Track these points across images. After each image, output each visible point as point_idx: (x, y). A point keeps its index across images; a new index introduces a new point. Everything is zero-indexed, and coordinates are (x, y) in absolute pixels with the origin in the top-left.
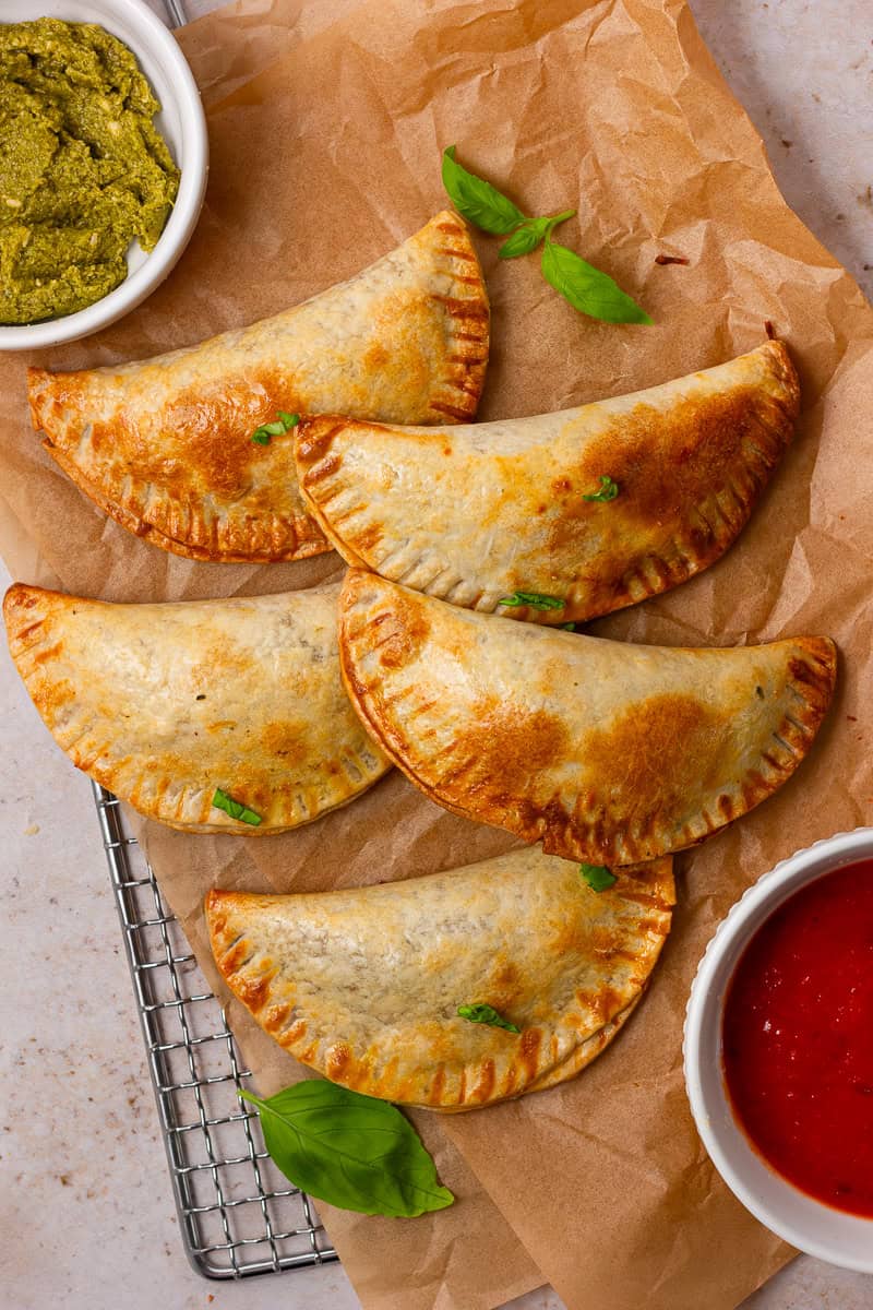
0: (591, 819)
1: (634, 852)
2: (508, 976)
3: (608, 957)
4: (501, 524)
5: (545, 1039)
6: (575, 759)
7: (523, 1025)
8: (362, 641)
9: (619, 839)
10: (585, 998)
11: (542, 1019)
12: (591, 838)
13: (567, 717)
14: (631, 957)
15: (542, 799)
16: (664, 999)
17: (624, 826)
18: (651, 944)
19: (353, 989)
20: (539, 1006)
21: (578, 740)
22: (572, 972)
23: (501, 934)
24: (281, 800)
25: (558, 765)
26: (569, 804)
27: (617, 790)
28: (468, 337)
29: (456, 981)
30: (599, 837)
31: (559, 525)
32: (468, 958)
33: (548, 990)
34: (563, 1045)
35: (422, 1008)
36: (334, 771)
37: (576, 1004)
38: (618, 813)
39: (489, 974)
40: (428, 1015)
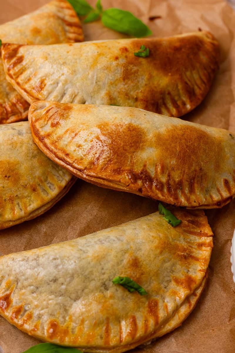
0: (164, 180)
1: (188, 199)
2: (135, 263)
3: (185, 258)
4: (99, 66)
5: (160, 304)
6: (151, 146)
7: (147, 295)
8: (41, 121)
9: (179, 193)
10: (177, 281)
11: (157, 293)
12: (165, 190)
13: (143, 126)
14: (197, 259)
15: (138, 169)
16: (218, 286)
17: (180, 184)
18: (205, 253)
19: (55, 280)
20: (154, 285)
21: (150, 136)
22: (168, 265)
23: (128, 243)
24: (9, 206)
25: (143, 149)
26: (152, 171)
27: (174, 162)
28: (74, 33)
29: (109, 266)
30: (169, 189)
31: (125, 66)
32: (113, 253)
33: (157, 274)
34: (171, 306)
35: (92, 285)
36: (34, 190)
37: (173, 285)
38: (177, 177)
39: (125, 262)
40: (97, 289)
